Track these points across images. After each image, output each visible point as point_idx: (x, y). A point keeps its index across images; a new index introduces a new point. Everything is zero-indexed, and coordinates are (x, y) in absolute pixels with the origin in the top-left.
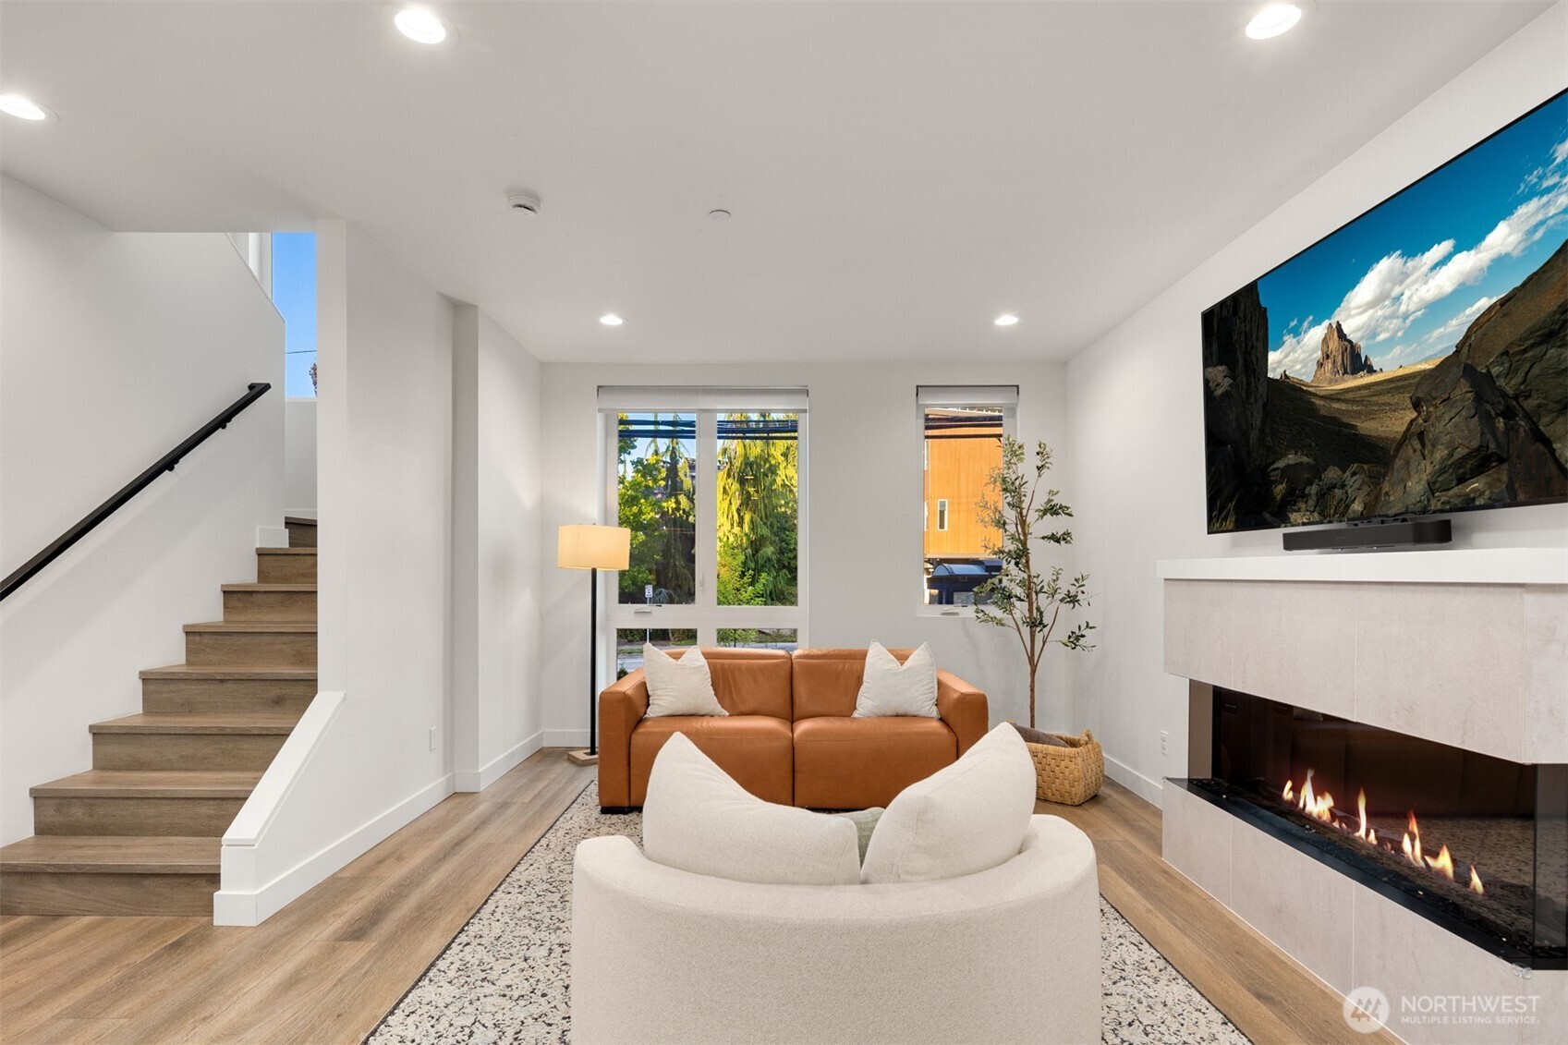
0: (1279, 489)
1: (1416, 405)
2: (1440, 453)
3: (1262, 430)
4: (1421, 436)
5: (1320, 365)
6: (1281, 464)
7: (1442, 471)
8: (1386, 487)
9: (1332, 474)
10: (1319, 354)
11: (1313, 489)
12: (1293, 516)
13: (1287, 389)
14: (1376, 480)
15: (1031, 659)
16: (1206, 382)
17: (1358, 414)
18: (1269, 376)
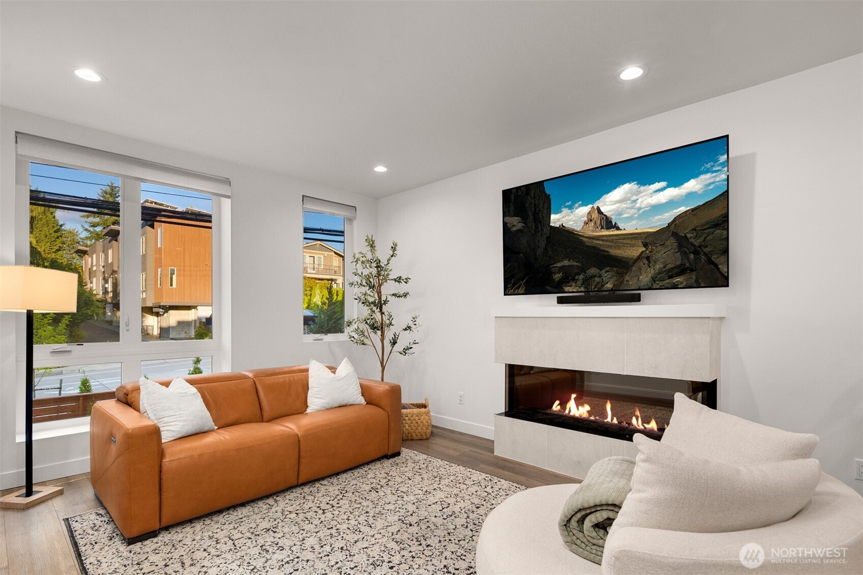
0: (557, 277)
1: (645, 245)
2: (658, 266)
3: (546, 249)
4: (648, 258)
5: (586, 223)
6: (559, 265)
7: (660, 273)
8: (627, 278)
9: (593, 271)
10: (586, 219)
11: (581, 277)
12: (566, 289)
13: (563, 232)
14: (621, 275)
15: (382, 363)
16: (505, 224)
17: (611, 246)
18: (551, 224)
